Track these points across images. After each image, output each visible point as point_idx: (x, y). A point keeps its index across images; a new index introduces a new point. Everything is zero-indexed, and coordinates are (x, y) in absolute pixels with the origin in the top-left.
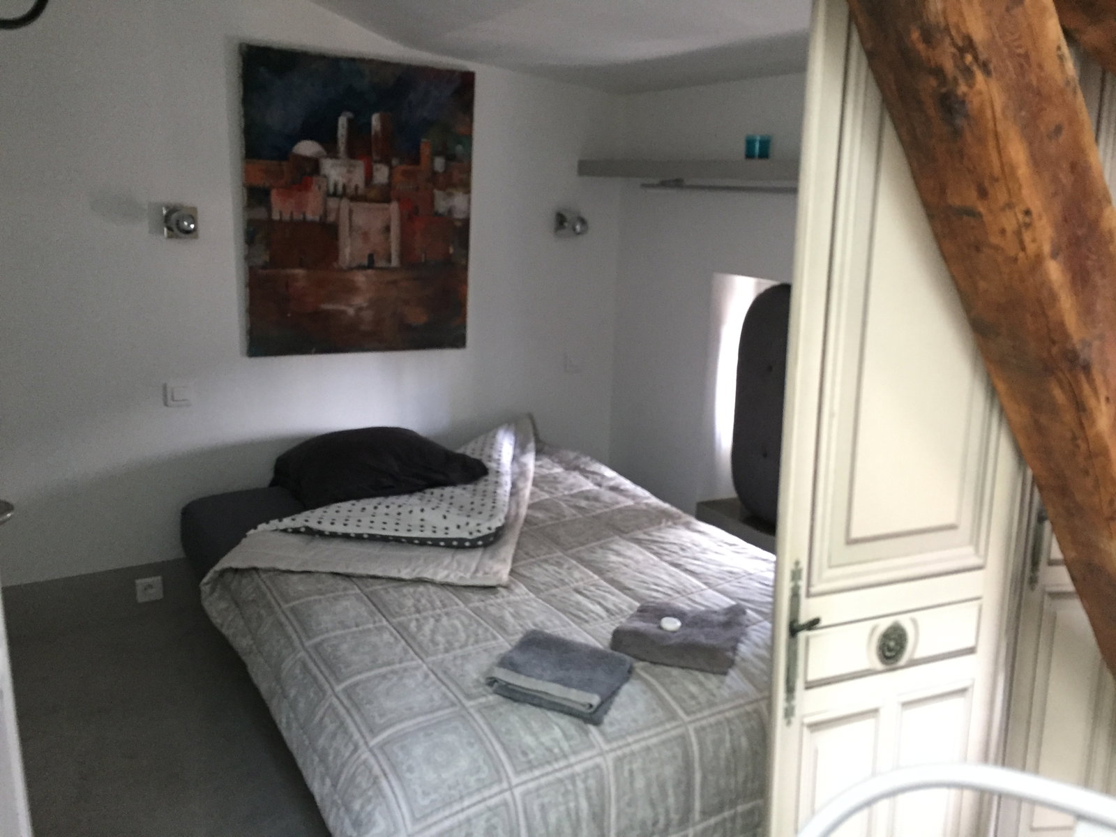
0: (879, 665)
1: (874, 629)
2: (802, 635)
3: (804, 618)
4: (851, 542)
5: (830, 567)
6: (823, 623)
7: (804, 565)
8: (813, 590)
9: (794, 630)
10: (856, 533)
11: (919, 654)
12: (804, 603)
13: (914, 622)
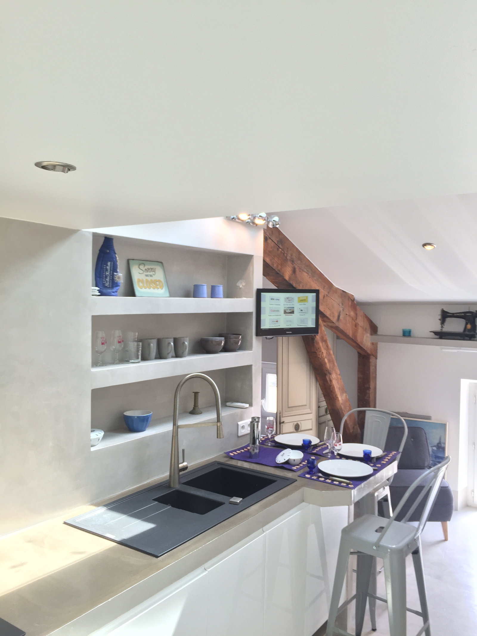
0: (295, 431)
1: (294, 424)
2: (282, 424)
3: (281, 422)
4: (289, 407)
5: (285, 412)
6: (285, 422)
7: (281, 412)
8: (283, 416)
9: (280, 423)
10: (289, 406)
11: (302, 429)
12: (281, 418)
13: (301, 423)
